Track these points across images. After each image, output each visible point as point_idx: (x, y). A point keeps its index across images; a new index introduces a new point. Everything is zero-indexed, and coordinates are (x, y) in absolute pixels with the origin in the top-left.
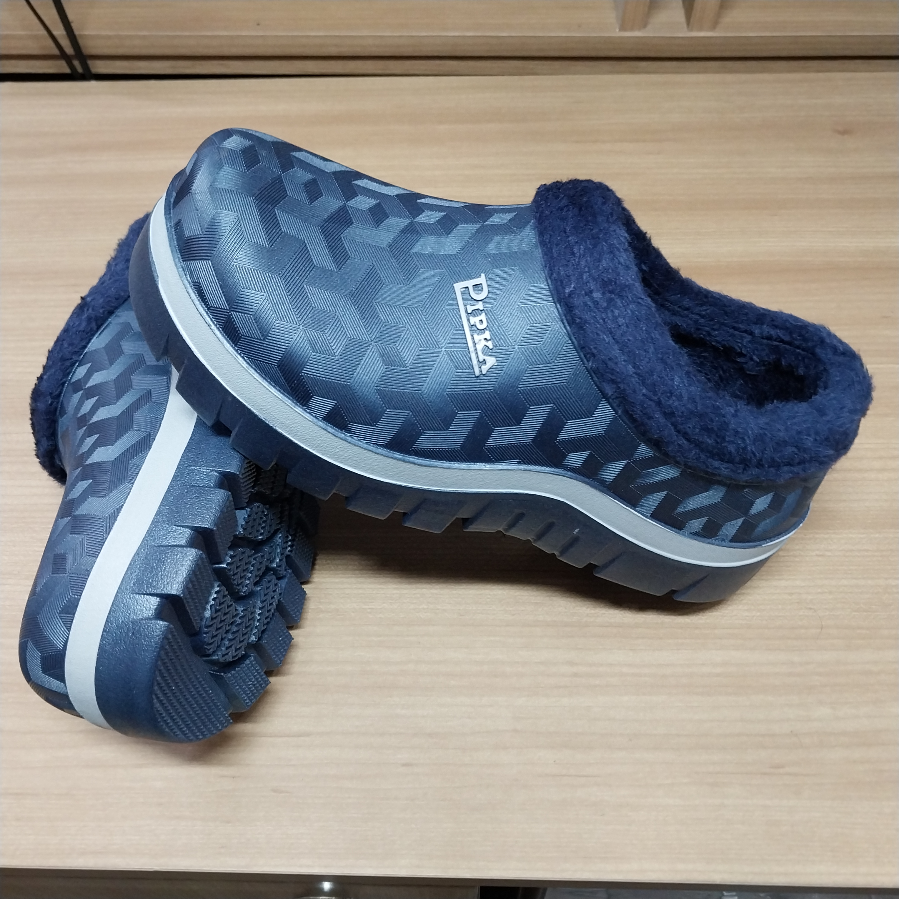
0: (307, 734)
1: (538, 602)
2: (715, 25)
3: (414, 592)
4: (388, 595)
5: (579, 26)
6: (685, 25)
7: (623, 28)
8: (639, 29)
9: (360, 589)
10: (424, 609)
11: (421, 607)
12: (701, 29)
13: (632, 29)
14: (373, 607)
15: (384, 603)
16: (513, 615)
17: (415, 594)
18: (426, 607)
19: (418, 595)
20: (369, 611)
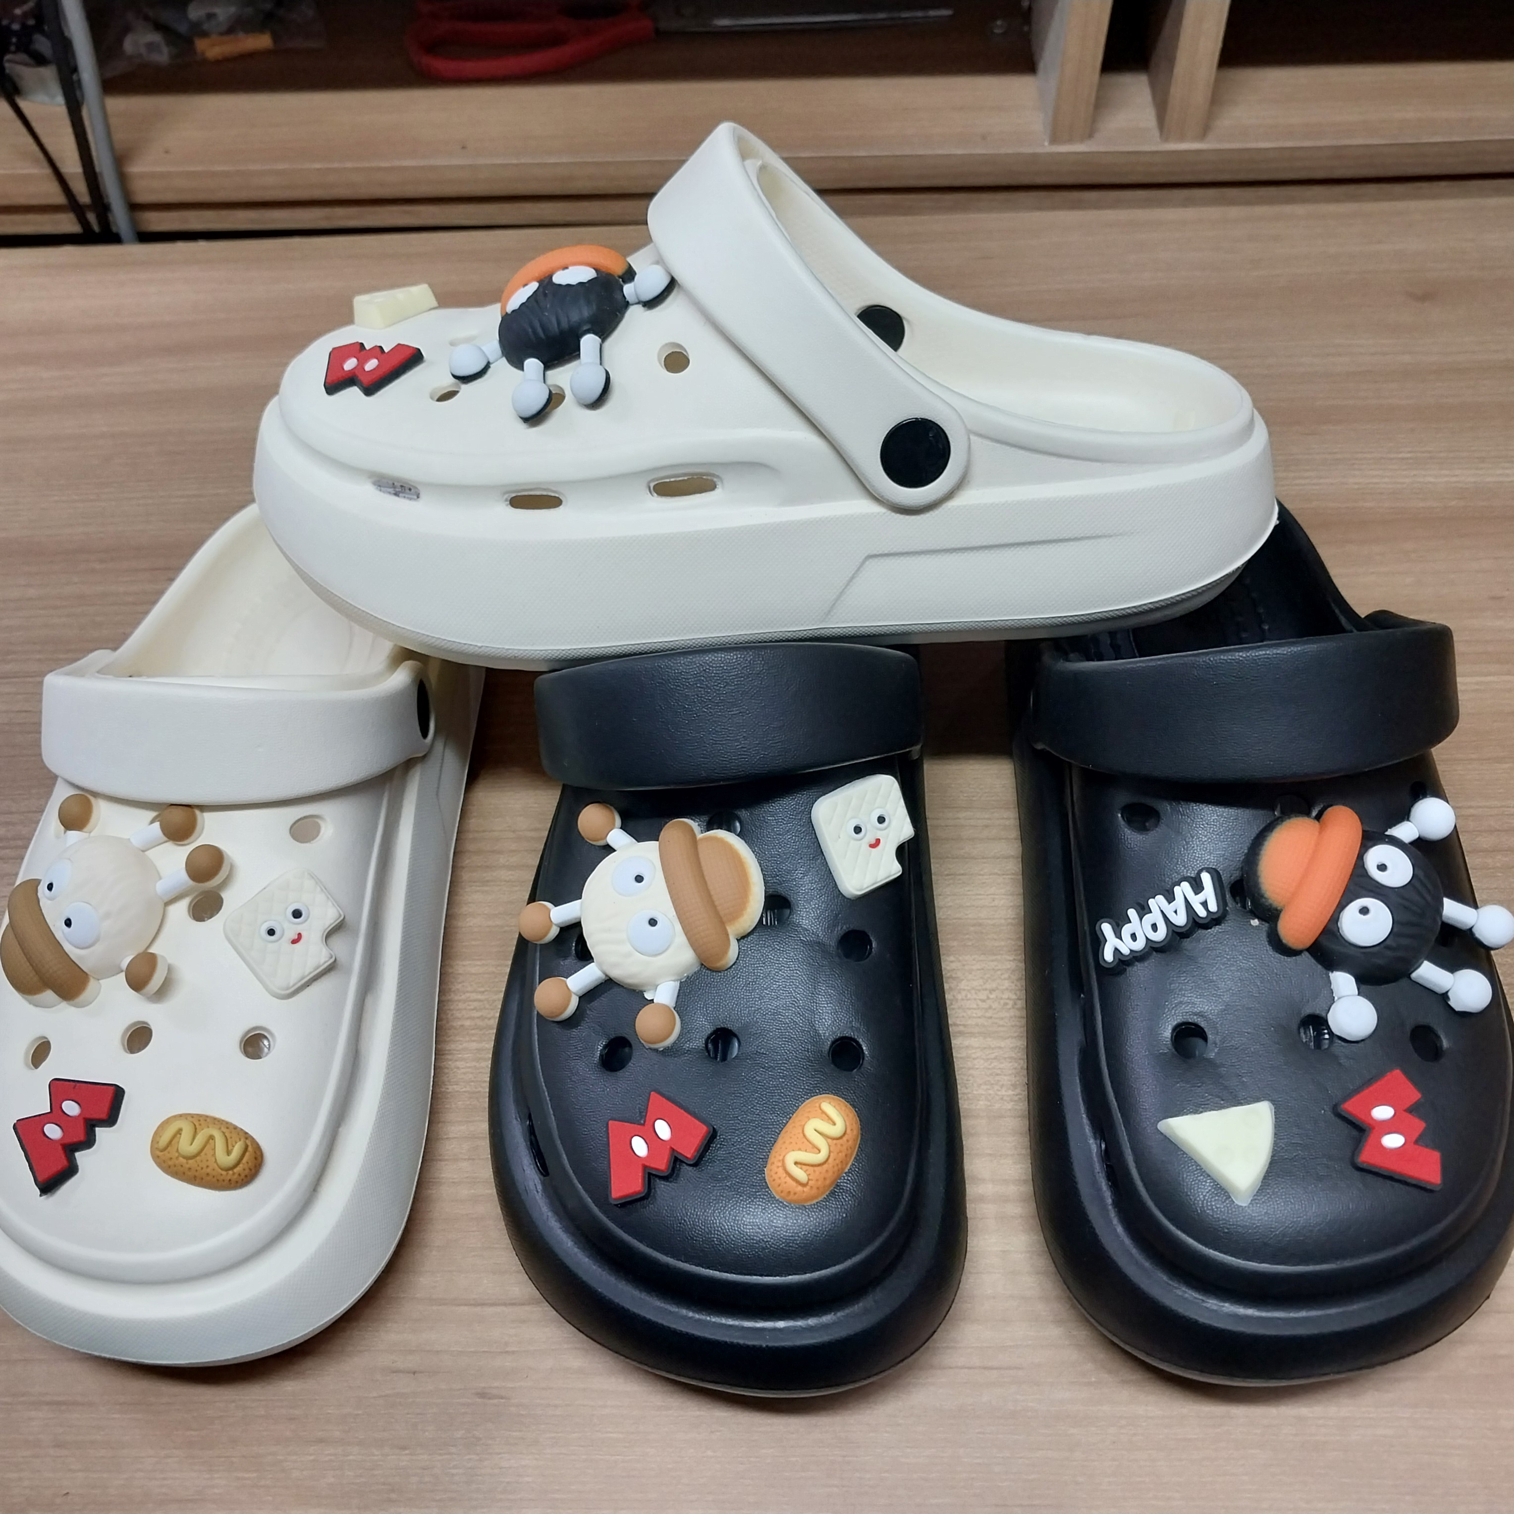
2: (1205, 131)
5: (984, 138)
6: (1156, 133)
7: (1055, 139)
8: (1082, 140)
12: (1182, 138)
13: (1070, 140)
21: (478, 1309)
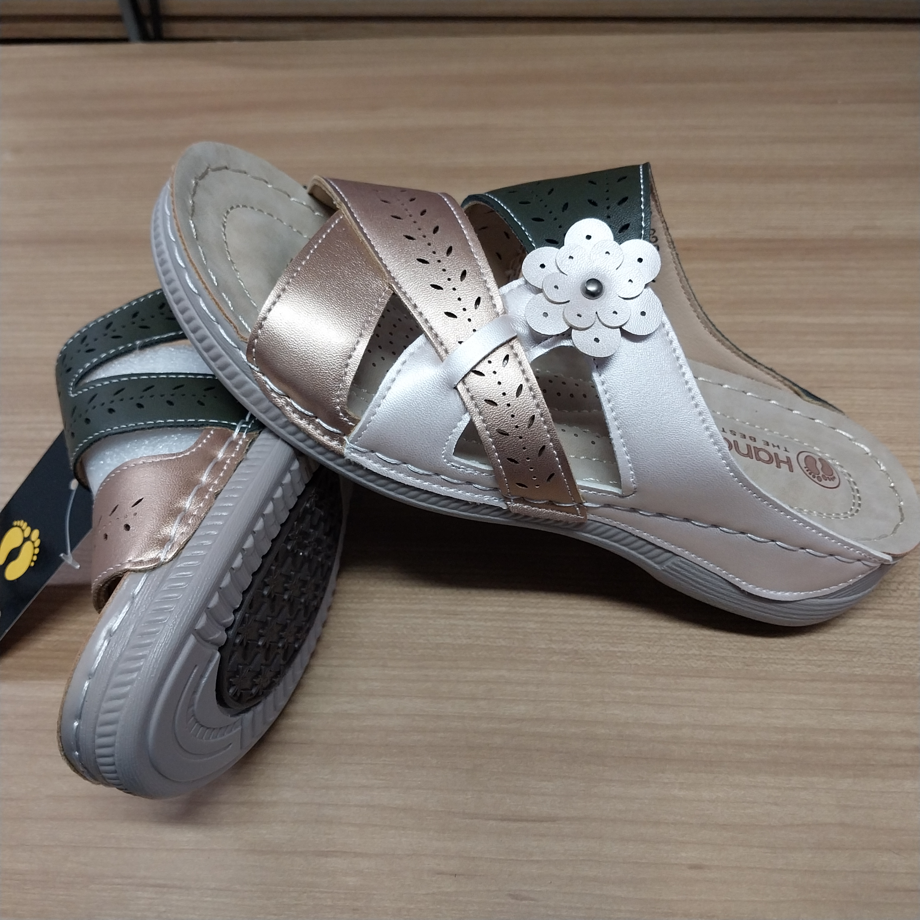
0: (553, 820)
1: (851, 649)
3: (678, 632)
4: (643, 635)
9: (603, 624)
10: (695, 655)
11: (690, 652)
14: (625, 649)
15: (639, 645)
16: (820, 666)
17: (679, 635)
18: (697, 653)
19: (685, 637)
20: (619, 654)
21: (505, 824)
